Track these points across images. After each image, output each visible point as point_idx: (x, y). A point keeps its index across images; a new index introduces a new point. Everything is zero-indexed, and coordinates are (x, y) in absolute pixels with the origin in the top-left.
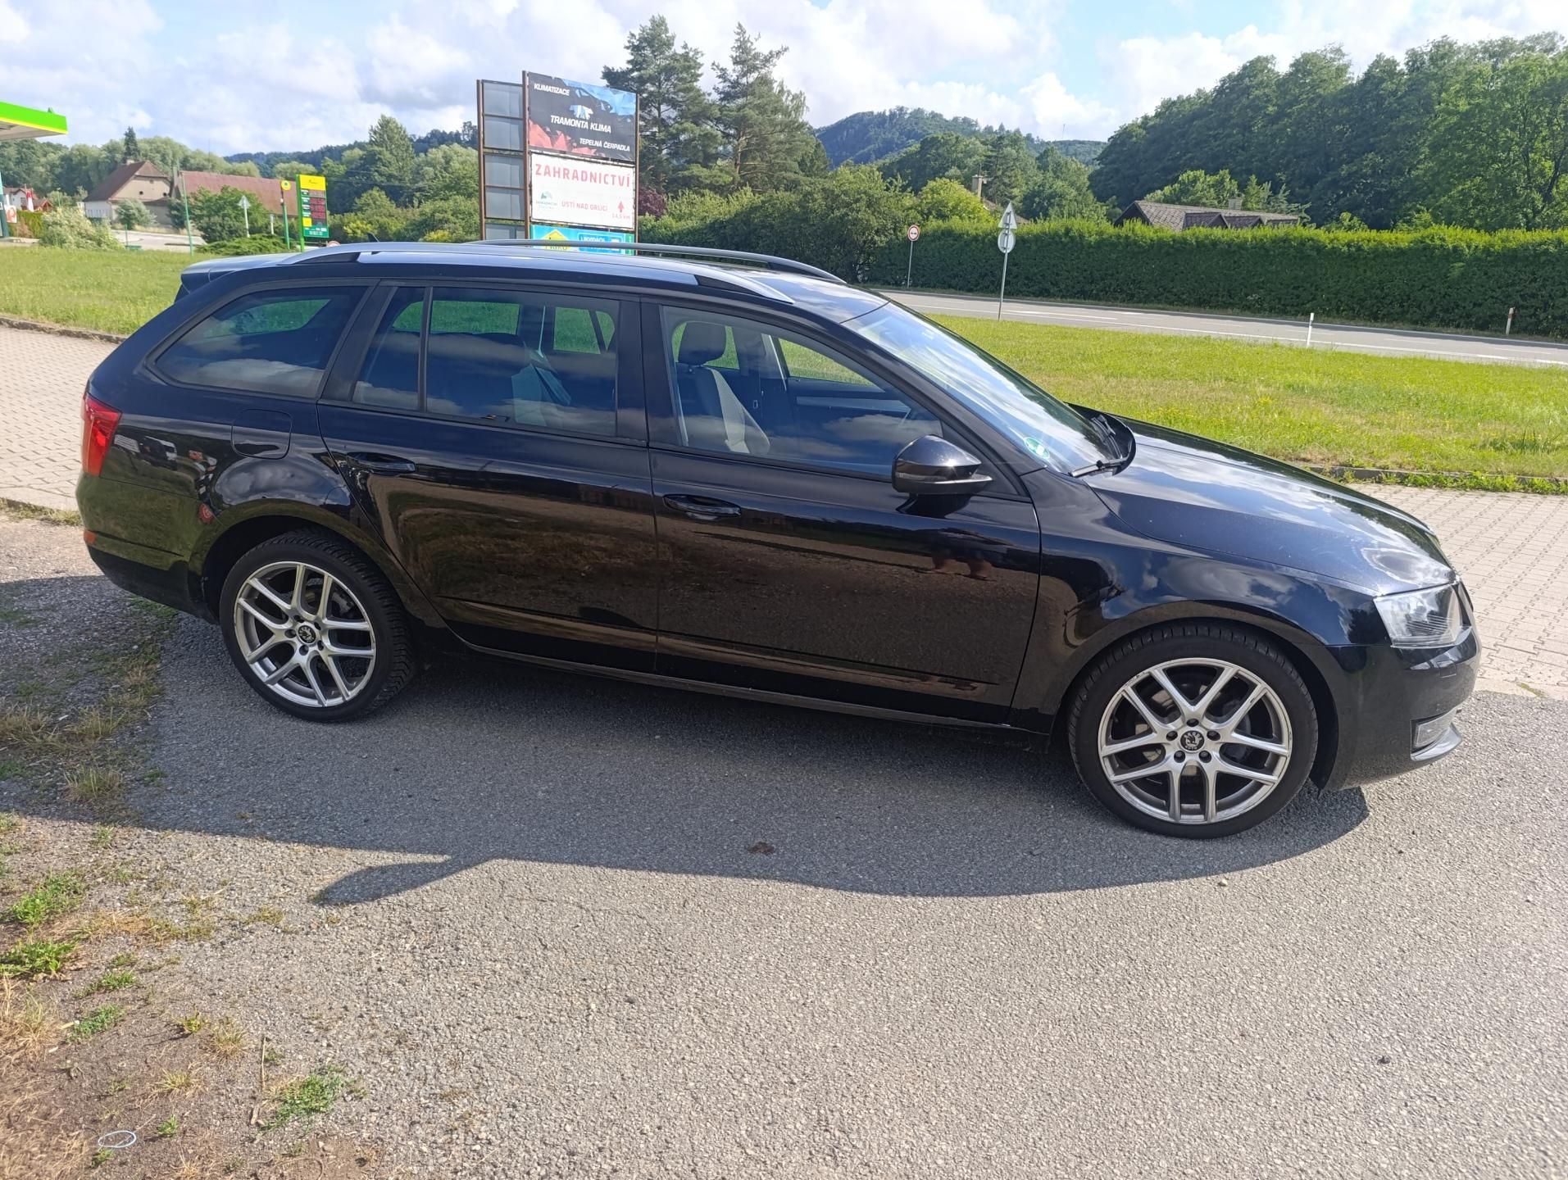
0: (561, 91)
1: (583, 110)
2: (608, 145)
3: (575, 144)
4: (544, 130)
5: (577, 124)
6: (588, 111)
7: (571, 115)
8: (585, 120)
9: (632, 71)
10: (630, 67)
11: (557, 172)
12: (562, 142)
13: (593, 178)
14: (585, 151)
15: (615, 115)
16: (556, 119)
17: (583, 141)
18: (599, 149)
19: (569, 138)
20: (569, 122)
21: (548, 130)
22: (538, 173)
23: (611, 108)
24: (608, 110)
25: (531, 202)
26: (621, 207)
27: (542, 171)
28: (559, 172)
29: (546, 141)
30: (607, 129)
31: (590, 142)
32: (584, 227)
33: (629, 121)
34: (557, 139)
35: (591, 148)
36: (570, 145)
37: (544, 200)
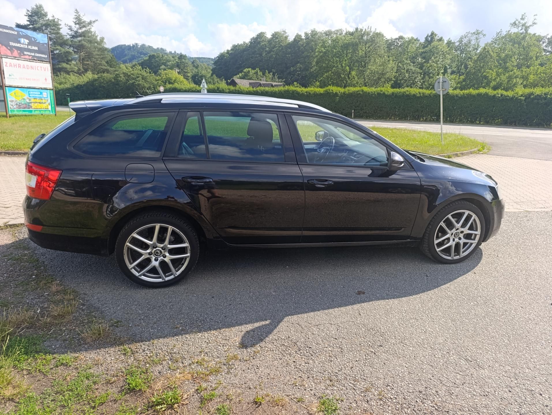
0: (13, 32)
1: (24, 40)
2: (37, 55)
3: (22, 54)
4: (7, 48)
5: (22, 46)
6: (27, 41)
7: (19, 42)
8: (26, 44)
9: (29, 25)
10: (28, 23)
11: (15, 66)
12: (16, 53)
13: (32, 68)
14: (27, 57)
15: (39, 43)
16: (12, 44)
17: (26, 53)
18: (33, 56)
19: (19, 52)
20: (18, 45)
21: (9, 48)
22: (6, 66)
23: (37, 40)
24: (35, 41)
25: (4, 78)
26: (46, 79)
27: (8, 65)
28: (16, 66)
29: (9, 53)
30: (36, 48)
31: (29, 53)
32: (30, 88)
33: (45, 45)
34: (14, 52)
35: (29, 56)
36: (20, 55)
37: (10, 77)
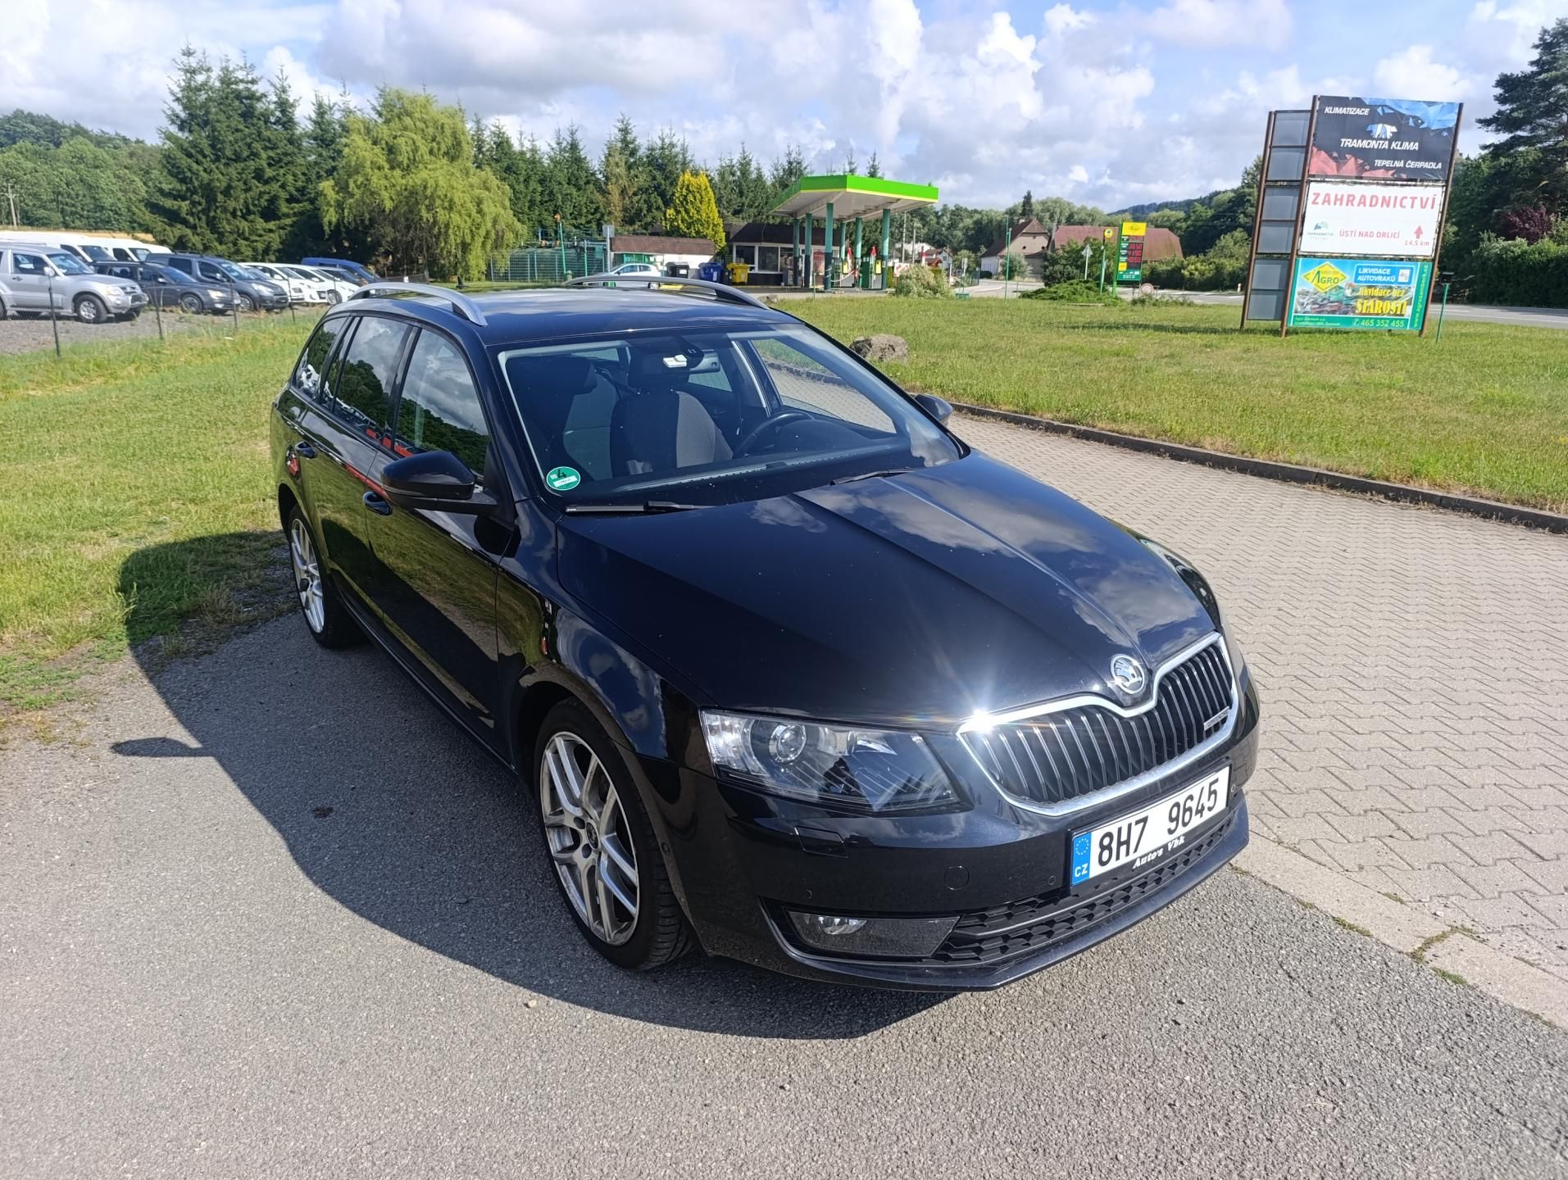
0: (1359, 112)
1: (1384, 128)
2: (1412, 164)
3: (1367, 167)
4: (1331, 156)
5: (1374, 144)
6: (1391, 130)
7: (1369, 136)
8: (1385, 139)
11: (1339, 200)
12: (1351, 165)
13: (1386, 202)
14: (1380, 173)
15: (1427, 129)
16: (1347, 142)
17: (1378, 163)
18: (1398, 170)
19: (1360, 161)
20: (1364, 144)
21: (1335, 154)
22: (1314, 202)
23: (1423, 123)
24: (1417, 125)
25: (1301, 234)
26: (1419, 232)
27: (1320, 200)
28: (1341, 200)
29: (1331, 167)
30: (1415, 146)
31: (1388, 163)
32: (1365, 257)
33: (1445, 134)
34: (1345, 164)
35: (1387, 169)
36: (1361, 168)
37: (1318, 231)
